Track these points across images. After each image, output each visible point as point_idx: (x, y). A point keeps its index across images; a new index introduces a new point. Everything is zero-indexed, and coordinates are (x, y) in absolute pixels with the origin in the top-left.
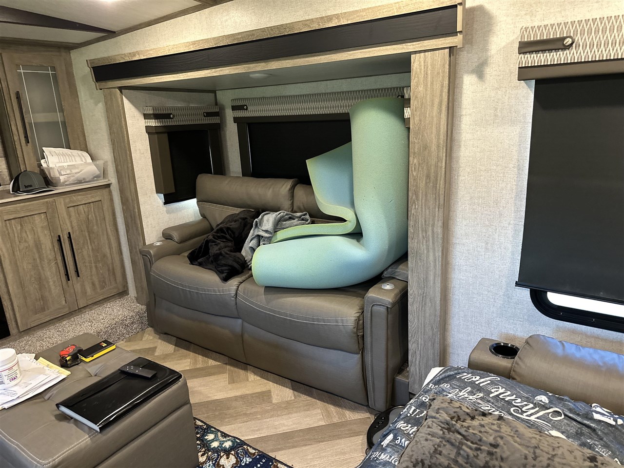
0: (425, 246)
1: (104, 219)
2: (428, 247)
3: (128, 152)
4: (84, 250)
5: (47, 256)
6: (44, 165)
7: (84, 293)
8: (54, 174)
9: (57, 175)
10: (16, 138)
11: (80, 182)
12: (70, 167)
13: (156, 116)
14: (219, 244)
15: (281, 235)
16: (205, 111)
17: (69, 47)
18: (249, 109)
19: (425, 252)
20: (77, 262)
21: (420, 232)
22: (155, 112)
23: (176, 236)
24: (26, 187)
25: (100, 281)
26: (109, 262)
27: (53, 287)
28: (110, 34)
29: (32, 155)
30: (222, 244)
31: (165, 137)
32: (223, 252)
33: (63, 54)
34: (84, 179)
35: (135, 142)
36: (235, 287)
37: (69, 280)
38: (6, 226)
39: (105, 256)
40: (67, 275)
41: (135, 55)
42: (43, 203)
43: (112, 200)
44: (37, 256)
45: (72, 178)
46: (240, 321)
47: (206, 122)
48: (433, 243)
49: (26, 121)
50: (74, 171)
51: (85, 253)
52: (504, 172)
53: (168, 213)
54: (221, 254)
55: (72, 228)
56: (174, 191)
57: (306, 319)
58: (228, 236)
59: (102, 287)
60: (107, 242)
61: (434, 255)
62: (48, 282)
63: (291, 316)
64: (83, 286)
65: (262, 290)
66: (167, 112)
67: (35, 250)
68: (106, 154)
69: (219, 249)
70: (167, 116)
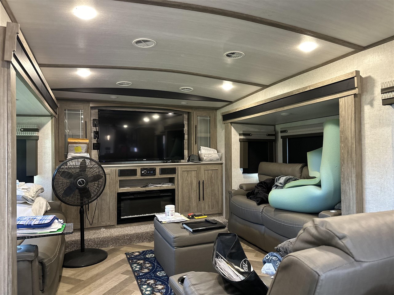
0: (348, 188)
1: (218, 178)
2: (349, 188)
3: (230, 149)
4: (208, 189)
5: (194, 189)
6: (200, 153)
7: (205, 208)
8: (203, 156)
9: (203, 157)
10: (192, 142)
11: (211, 161)
12: (209, 154)
13: (244, 134)
14: (259, 188)
15: (288, 185)
16: (268, 133)
17: (217, 109)
18: (288, 132)
19: (349, 191)
20: (204, 194)
21: (346, 180)
22: (244, 133)
23: (244, 187)
24: (192, 160)
25: (212, 205)
26: (217, 197)
27: (193, 202)
28: (231, 102)
29: (196, 149)
30: (260, 189)
31: (247, 143)
32: (260, 192)
33: (214, 112)
34: (213, 160)
35: (234, 145)
36: (262, 208)
37: (200, 200)
38: (182, 173)
39: (215, 194)
40: (199, 198)
41: (237, 110)
42: (196, 167)
43: (222, 170)
44: (190, 187)
45: (208, 159)
46: (264, 227)
47: (268, 138)
48: (352, 186)
49: (197, 136)
50: (210, 156)
51: (208, 191)
52: (386, 150)
53: (244, 178)
54: (258, 192)
55: (205, 179)
56: (248, 168)
57: (290, 224)
58: (264, 186)
59: (212, 208)
60: (217, 188)
61: (352, 192)
62: (192, 200)
63: (284, 222)
64: (205, 205)
65: (273, 210)
66: (249, 133)
67: (190, 185)
68: (223, 151)
69: (259, 191)
70: (249, 135)
